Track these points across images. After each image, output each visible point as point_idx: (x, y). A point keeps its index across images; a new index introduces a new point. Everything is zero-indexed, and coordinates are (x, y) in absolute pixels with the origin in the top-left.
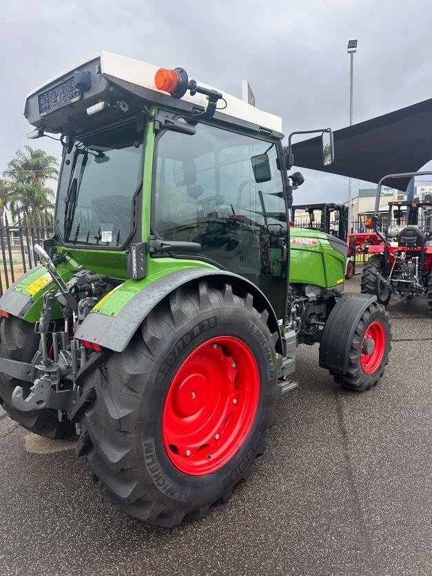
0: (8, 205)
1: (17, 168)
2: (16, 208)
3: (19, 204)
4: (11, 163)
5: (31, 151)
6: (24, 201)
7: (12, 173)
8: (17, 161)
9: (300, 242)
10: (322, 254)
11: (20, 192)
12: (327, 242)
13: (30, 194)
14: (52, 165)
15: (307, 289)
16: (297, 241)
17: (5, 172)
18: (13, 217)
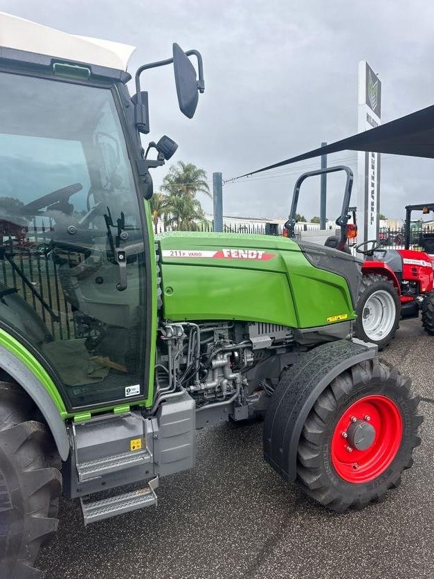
0: (162, 216)
1: (171, 182)
2: (168, 219)
3: (171, 216)
4: (166, 178)
5: (183, 165)
6: (175, 212)
7: (166, 187)
8: (171, 175)
9: (233, 256)
10: (286, 274)
11: (171, 204)
12: (301, 257)
13: (180, 205)
14: (201, 178)
15: (252, 330)
16: (226, 254)
17: (162, 186)
18: (165, 227)
